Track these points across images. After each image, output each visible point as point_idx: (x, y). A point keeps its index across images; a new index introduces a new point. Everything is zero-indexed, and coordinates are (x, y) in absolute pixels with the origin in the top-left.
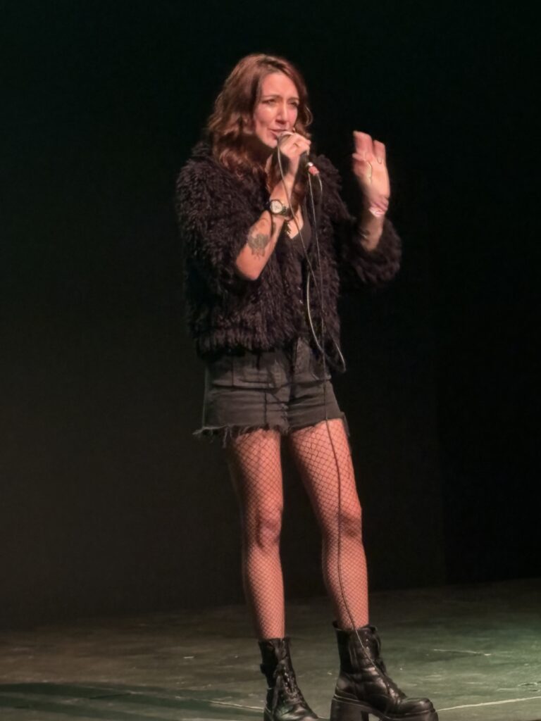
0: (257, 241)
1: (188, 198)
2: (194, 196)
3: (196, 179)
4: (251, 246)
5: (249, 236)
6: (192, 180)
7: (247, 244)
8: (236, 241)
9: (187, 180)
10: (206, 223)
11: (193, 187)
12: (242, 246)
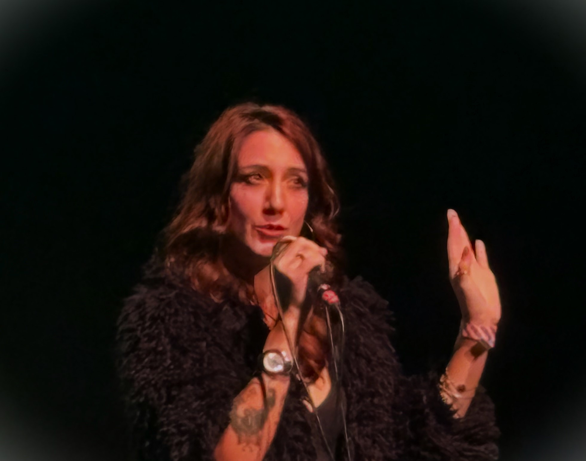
0: (245, 420)
1: (134, 348)
2: (144, 345)
3: (148, 316)
4: (237, 430)
5: (231, 414)
6: (142, 318)
7: (230, 427)
8: (210, 423)
9: (133, 318)
10: (163, 392)
11: (143, 329)
12: (222, 430)
